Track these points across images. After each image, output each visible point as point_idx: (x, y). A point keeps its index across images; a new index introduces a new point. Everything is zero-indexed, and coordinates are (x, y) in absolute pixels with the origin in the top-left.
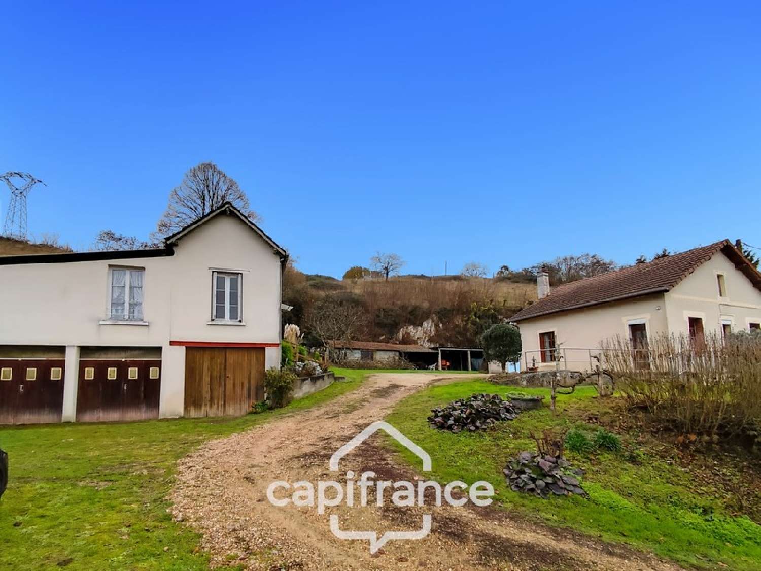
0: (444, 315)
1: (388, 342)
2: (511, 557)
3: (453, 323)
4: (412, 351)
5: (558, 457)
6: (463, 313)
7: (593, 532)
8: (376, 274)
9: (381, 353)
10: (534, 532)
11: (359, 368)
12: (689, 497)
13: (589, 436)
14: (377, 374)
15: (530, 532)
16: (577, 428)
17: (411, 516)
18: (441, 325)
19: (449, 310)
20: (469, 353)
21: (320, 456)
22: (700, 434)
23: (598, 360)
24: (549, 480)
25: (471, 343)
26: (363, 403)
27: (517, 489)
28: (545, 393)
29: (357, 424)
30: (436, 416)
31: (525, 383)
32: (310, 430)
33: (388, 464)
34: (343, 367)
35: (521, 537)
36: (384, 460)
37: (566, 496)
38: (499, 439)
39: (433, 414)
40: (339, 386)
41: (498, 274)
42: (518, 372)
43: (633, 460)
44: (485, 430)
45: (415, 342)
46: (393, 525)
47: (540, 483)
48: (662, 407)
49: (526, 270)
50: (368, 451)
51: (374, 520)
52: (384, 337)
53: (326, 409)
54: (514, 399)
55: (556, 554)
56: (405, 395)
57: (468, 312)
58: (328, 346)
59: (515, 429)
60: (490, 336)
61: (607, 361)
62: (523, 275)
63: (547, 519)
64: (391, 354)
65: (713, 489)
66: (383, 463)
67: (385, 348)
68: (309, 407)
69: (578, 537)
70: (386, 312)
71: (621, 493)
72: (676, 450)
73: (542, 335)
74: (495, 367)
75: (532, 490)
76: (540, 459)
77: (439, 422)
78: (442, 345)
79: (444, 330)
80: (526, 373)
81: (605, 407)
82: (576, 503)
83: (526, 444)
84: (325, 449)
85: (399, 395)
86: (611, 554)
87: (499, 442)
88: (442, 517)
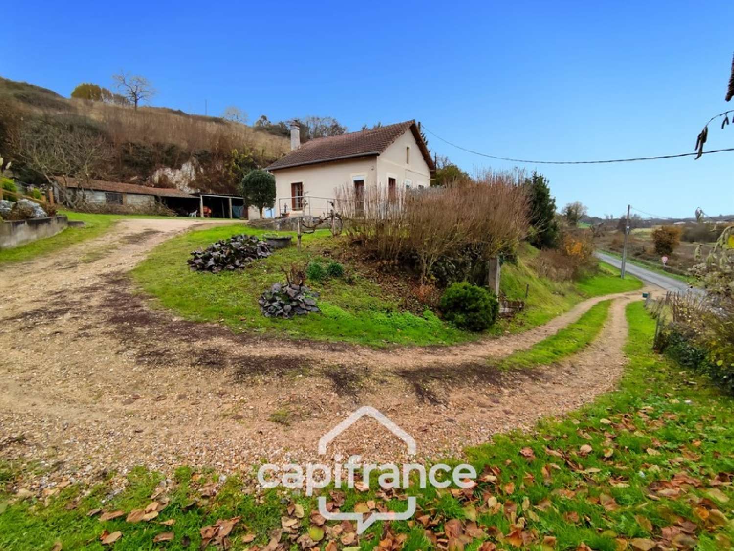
0: (204, 159)
1: (141, 184)
2: (263, 370)
3: (215, 168)
4: (170, 196)
5: (302, 285)
6: (224, 159)
7: (323, 338)
8: (120, 99)
9: (134, 196)
10: (282, 346)
11: (105, 213)
12: (380, 303)
13: (324, 266)
14: (128, 220)
15: (279, 347)
16: (316, 260)
17: (169, 356)
18: (202, 170)
19: (210, 155)
20: (230, 200)
21: (50, 313)
22: (389, 260)
23: (333, 205)
24: (294, 304)
25: (232, 191)
26: (111, 251)
27: (269, 315)
28: (294, 235)
29: (102, 273)
30: (197, 258)
31: (278, 226)
32: (32, 285)
33: (142, 311)
34: (82, 211)
35: (272, 353)
36: (138, 306)
37: (306, 314)
38: (255, 274)
39: (193, 257)
40: (75, 232)
41: (257, 123)
42: (273, 217)
43: (351, 282)
44: (243, 268)
45: (173, 186)
46: (150, 369)
47: (288, 307)
48: (370, 242)
49: (281, 123)
50: (117, 300)
51: (126, 368)
52: (135, 178)
53: (56, 260)
54: (269, 239)
55: (297, 359)
56: (163, 240)
57: (229, 158)
58: (55, 184)
59: (269, 265)
60: (249, 181)
61: (339, 206)
62: (279, 128)
63: (292, 335)
64: (146, 199)
65: (393, 296)
66: (136, 310)
67: (137, 191)
68: (29, 258)
69: (312, 344)
70: (137, 148)
71: (342, 307)
72: (375, 273)
73: (293, 185)
74: (253, 212)
75: (281, 314)
76: (288, 288)
77: (199, 264)
78: (203, 191)
79: (205, 175)
80: (280, 218)
81: (335, 243)
82: (313, 319)
83: (277, 277)
84: (56, 304)
85: (155, 241)
86: (333, 350)
87: (255, 278)
88: (202, 350)
